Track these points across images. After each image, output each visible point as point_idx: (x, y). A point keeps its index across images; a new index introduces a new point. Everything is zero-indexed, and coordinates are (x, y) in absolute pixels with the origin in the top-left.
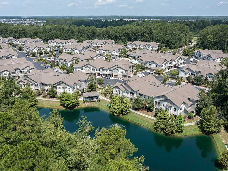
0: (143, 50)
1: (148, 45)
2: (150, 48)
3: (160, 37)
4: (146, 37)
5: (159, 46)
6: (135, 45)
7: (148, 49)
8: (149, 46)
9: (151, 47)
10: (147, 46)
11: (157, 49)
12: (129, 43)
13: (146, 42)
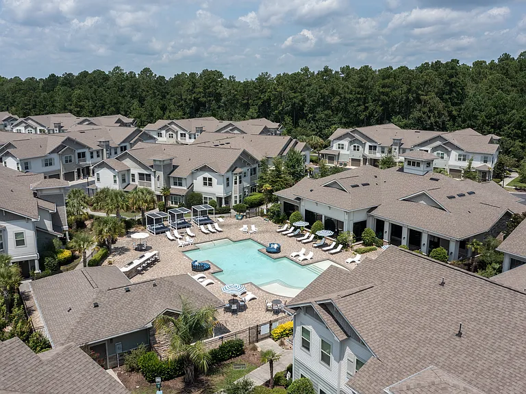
0: (401, 170)
1: (438, 143)
2: (453, 160)
3: (502, 108)
4: (426, 109)
5: (505, 151)
6: (368, 144)
7: (438, 163)
8: (447, 147)
9: (454, 154)
10: (434, 149)
11: (490, 166)
12: (340, 131)
13: (431, 129)
